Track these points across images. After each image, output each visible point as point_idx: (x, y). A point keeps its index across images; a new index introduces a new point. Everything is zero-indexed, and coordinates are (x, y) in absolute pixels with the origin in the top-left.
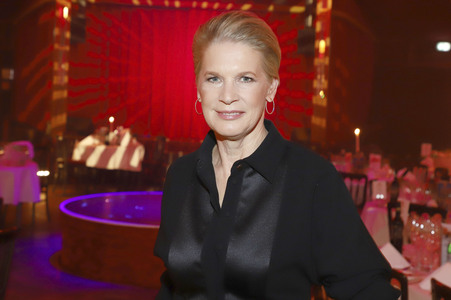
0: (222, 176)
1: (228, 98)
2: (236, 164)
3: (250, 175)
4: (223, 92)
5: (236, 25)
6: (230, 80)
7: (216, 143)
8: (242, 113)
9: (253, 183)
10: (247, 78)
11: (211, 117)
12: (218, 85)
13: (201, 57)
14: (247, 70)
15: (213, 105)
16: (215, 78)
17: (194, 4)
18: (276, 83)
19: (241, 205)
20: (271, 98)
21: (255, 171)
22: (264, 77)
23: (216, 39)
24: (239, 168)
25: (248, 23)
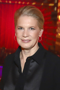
0: (23, 62)
1: (25, 35)
2: (28, 58)
3: (33, 62)
4: (23, 33)
5: (29, 10)
6: (26, 29)
7: (21, 51)
8: (30, 40)
9: (34, 64)
10: (32, 29)
11: (19, 41)
12: (22, 31)
13: (17, 21)
14: (32, 26)
15: (20, 38)
16: (21, 28)
17: (16, 2)
18: (42, 31)
19: (29, 72)
20: (40, 36)
21: (34, 60)
22: (38, 28)
23: (22, 15)
24: (29, 59)
25: (33, 10)
